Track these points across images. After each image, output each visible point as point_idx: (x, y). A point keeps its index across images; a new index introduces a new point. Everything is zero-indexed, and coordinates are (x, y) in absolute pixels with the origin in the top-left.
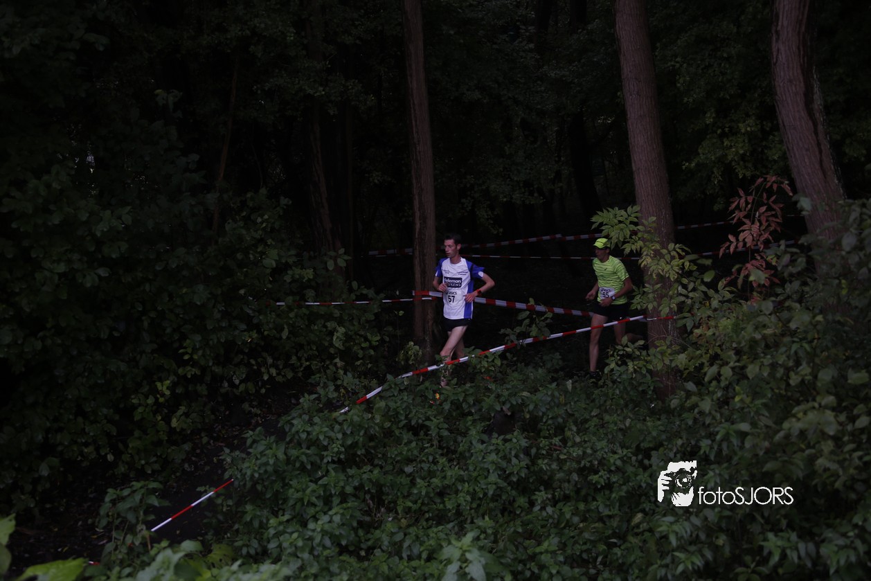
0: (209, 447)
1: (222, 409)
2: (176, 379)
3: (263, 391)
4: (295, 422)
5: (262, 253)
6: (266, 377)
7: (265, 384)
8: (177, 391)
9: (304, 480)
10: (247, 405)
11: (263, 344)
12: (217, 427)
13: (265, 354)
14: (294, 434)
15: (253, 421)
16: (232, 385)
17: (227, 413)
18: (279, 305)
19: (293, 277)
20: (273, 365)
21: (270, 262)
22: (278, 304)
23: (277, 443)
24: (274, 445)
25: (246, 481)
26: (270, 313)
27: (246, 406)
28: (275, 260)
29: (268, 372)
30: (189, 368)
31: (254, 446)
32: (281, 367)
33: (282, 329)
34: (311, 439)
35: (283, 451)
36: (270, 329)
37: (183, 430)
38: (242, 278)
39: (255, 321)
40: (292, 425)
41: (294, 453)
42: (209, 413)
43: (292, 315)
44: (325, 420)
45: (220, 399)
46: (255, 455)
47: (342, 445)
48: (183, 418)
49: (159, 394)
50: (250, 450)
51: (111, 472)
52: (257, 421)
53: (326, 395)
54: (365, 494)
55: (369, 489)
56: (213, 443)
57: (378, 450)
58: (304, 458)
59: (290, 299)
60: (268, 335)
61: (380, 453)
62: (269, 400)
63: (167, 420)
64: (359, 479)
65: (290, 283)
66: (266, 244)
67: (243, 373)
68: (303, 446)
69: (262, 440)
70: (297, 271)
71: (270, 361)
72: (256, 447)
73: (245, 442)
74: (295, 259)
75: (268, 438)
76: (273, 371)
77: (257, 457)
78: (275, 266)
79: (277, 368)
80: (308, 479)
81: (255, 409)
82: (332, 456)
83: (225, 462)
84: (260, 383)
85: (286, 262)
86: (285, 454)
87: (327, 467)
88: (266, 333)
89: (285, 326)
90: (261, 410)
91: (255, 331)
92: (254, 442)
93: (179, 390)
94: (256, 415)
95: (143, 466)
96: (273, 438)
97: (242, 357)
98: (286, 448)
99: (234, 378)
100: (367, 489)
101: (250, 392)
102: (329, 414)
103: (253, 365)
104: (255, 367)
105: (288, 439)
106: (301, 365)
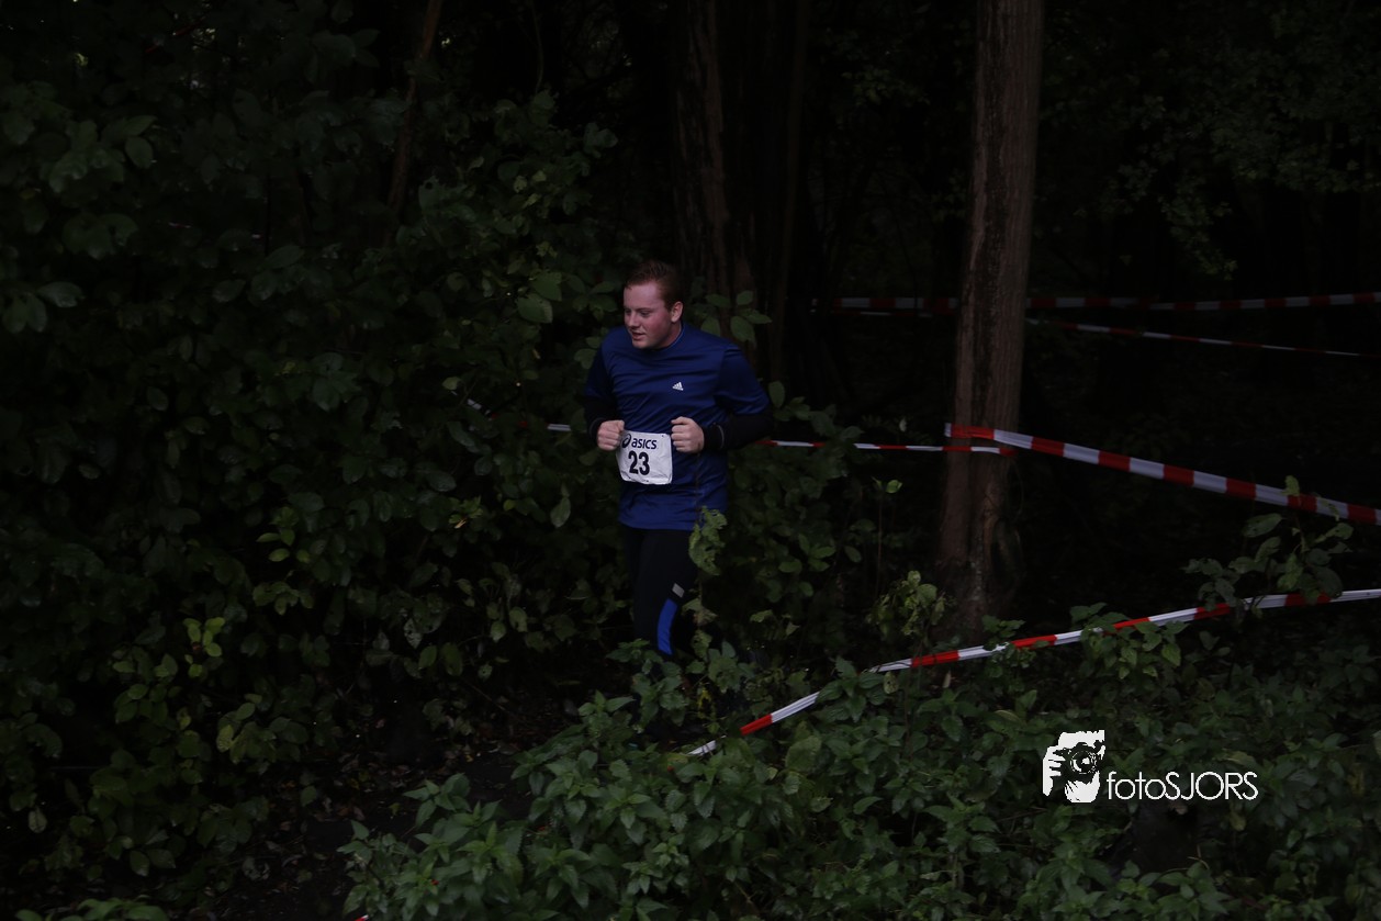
0: (319, 817)
1: (368, 711)
2: (244, 616)
3: (486, 671)
4: (556, 768)
5: (522, 280)
6: (497, 634)
7: (493, 649)
8: (244, 649)
10: (439, 708)
11: (498, 536)
12: (346, 762)
13: (501, 568)
14: (551, 803)
15: (450, 755)
16: (400, 645)
17: (381, 724)
18: (554, 432)
20: (522, 602)
21: (538, 306)
22: (552, 427)
23: (501, 822)
24: (493, 829)
26: (526, 454)
27: (434, 710)
28: (553, 303)
29: (506, 621)
30: (282, 587)
31: (438, 826)
32: (544, 608)
33: (558, 500)
34: (598, 822)
35: (517, 850)
36: (522, 496)
37: (248, 761)
38: (456, 346)
39: (481, 470)
40: (552, 776)
41: (544, 855)
42: (328, 719)
44: (645, 773)
45: (364, 684)
46: (436, 851)
47: (684, 849)
48: (251, 725)
49: (190, 652)
50: (423, 837)
51: (34, 862)
52: (461, 757)
53: (656, 702)
56: (331, 805)
57: (787, 876)
58: (571, 874)
60: (513, 510)
61: (793, 885)
62: (503, 700)
63: (207, 729)
66: (533, 256)
67: (434, 616)
68: (572, 839)
69: (459, 811)
71: (514, 587)
72: (442, 832)
73: (416, 814)
75: (477, 807)
76: (520, 618)
77: (440, 859)
78: (549, 317)
79: (531, 610)
81: (459, 720)
82: (652, 878)
83: (350, 864)
84: (480, 649)
86: (522, 857)
87: (635, 905)
88: (508, 505)
89: (565, 492)
90: (475, 726)
91: (478, 500)
92: (440, 813)
93: (251, 648)
94: (461, 738)
95: (126, 852)
96: (492, 808)
97: (435, 570)
98: (526, 841)
99: (406, 628)
101: (450, 672)
102: (658, 754)
103: (466, 596)
104: (470, 603)
105: (533, 817)
106: (601, 610)
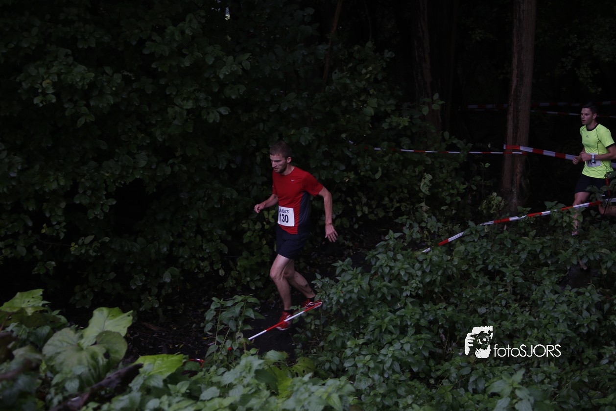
1: (319, 239)
3: (356, 226)
4: (379, 256)
5: (365, 102)
6: (359, 215)
7: (358, 219)
9: (384, 310)
11: (359, 184)
12: (314, 255)
13: (360, 194)
14: (378, 267)
15: (346, 253)
18: (376, 150)
19: (390, 124)
20: (367, 204)
21: (370, 110)
23: (362, 274)
24: (360, 276)
25: (332, 305)
26: (367, 158)
28: (375, 109)
29: (362, 211)
31: (343, 275)
32: (374, 206)
33: (378, 171)
34: (393, 273)
35: (368, 282)
36: (367, 171)
38: (345, 124)
39: (353, 163)
40: (378, 259)
41: (376, 284)
43: (386, 159)
44: (408, 258)
46: (342, 283)
47: (421, 282)
49: (265, 221)
50: (338, 278)
51: (221, 285)
52: (349, 253)
53: (411, 236)
54: (439, 328)
55: (442, 324)
56: (309, 268)
57: (454, 290)
58: (385, 290)
59: (385, 144)
60: (364, 175)
61: (456, 293)
62: (362, 235)
63: (271, 245)
64: (434, 314)
65: (388, 130)
66: (369, 95)
67: (339, 209)
68: (385, 279)
69: (349, 270)
70: (395, 119)
71: (364, 200)
72: (344, 276)
73: (335, 271)
74: (393, 108)
75: (355, 269)
76: (366, 209)
77: (344, 285)
78: (373, 114)
79: (370, 207)
80: (387, 309)
81: (348, 242)
82: (411, 291)
83: (316, 287)
84: (354, 219)
85: (385, 110)
86: (369, 284)
87: (406, 299)
88: (362, 174)
89: (380, 169)
90: (353, 243)
91: (353, 172)
92: (343, 271)
94: (349, 247)
95: (248, 282)
96: (359, 269)
97: (340, 195)
98: (371, 279)
100: (440, 324)
101: (345, 226)
102: (412, 252)
103: (350, 203)
104: (351, 205)
105: (372, 272)
106: (392, 207)
